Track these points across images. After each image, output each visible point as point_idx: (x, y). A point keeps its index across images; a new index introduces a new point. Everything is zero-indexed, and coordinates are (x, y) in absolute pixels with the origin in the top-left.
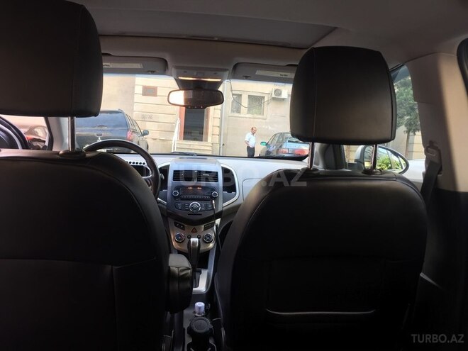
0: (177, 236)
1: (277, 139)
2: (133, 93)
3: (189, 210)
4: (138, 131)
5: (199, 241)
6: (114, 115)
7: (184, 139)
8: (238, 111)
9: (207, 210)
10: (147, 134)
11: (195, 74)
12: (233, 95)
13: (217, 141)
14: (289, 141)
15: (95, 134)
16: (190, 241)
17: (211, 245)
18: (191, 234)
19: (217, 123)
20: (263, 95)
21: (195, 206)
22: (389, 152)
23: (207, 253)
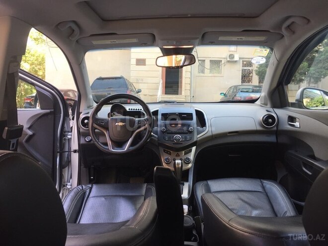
0: (166, 159)
1: (232, 90)
2: (130, 65)
3: (173, 141)
4: (134, 90)
5: (182, 162)
6: (118, 80)
7: (165, 94)
8: (203, 72)
9: (186, 140)
10: (140, 92)
11: (175, 43)
12: (199, 60)
13: (189, 94)
14: (241, 91)
15: (106, 94)
16: (175, 163)
17: (190, 165)
18: (176, 158)
19: (188, 81)
20: (221, 59)
21: (178, 138)
22: (322, 92)
23: (188, 171)
